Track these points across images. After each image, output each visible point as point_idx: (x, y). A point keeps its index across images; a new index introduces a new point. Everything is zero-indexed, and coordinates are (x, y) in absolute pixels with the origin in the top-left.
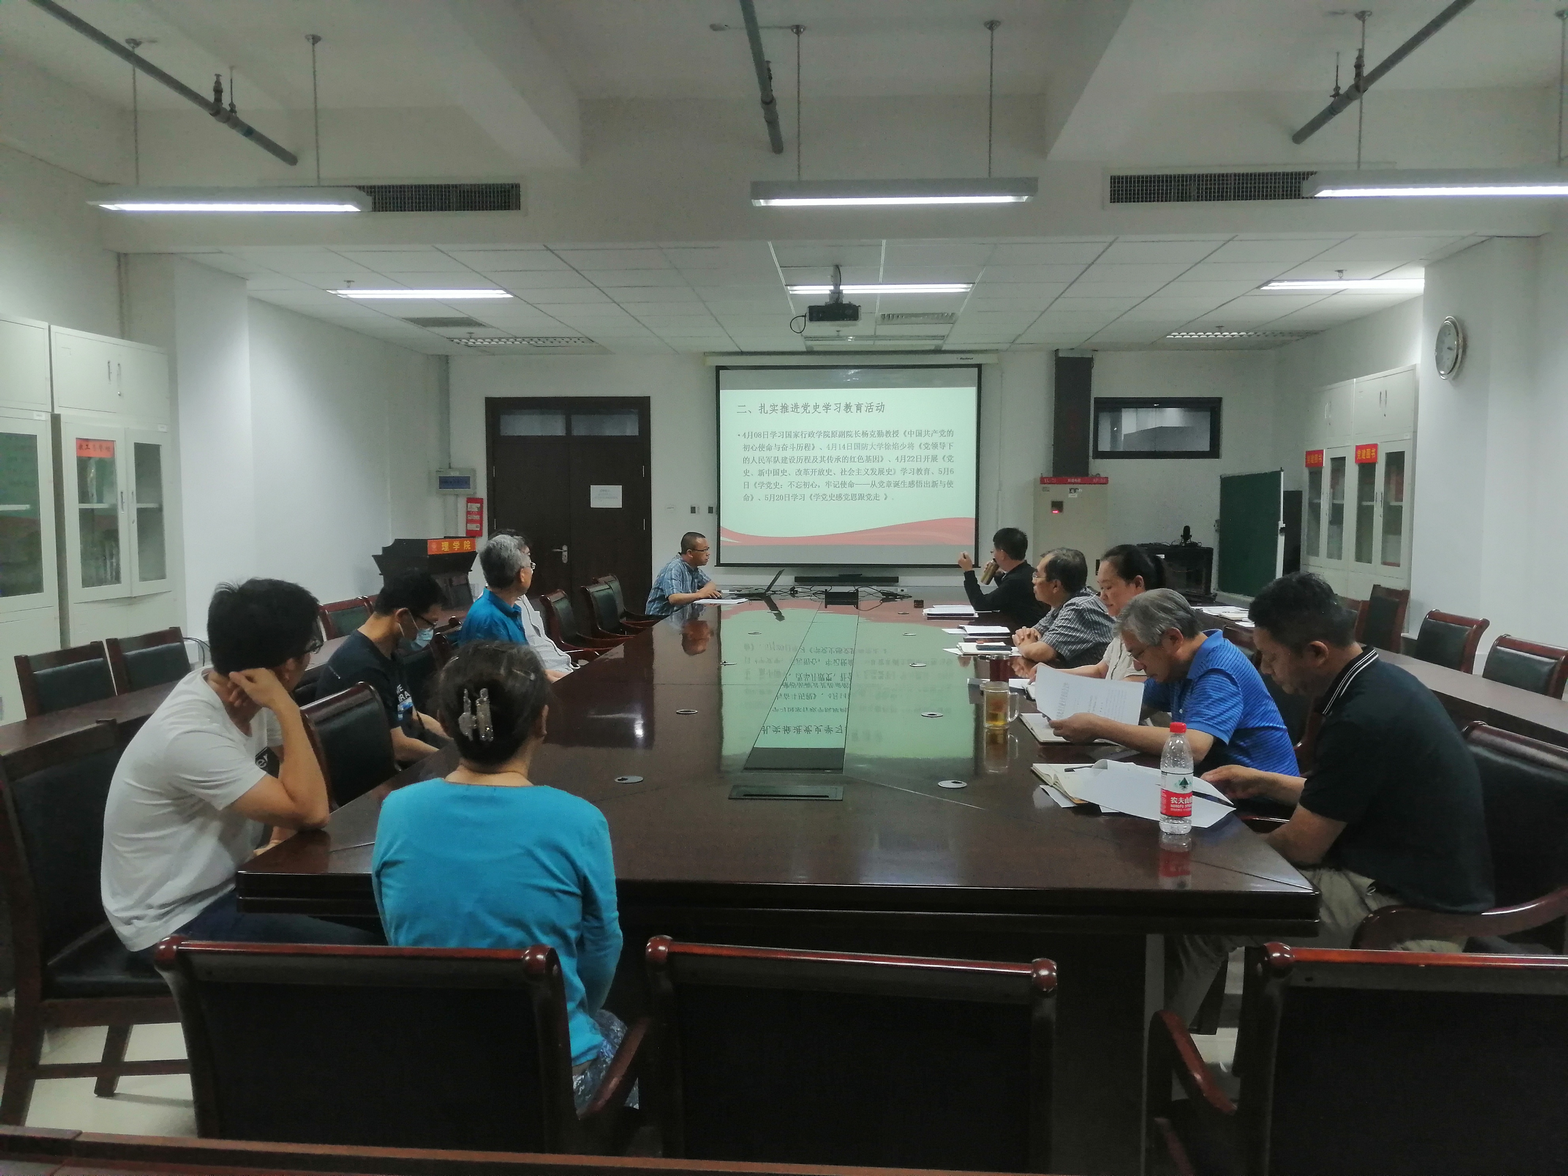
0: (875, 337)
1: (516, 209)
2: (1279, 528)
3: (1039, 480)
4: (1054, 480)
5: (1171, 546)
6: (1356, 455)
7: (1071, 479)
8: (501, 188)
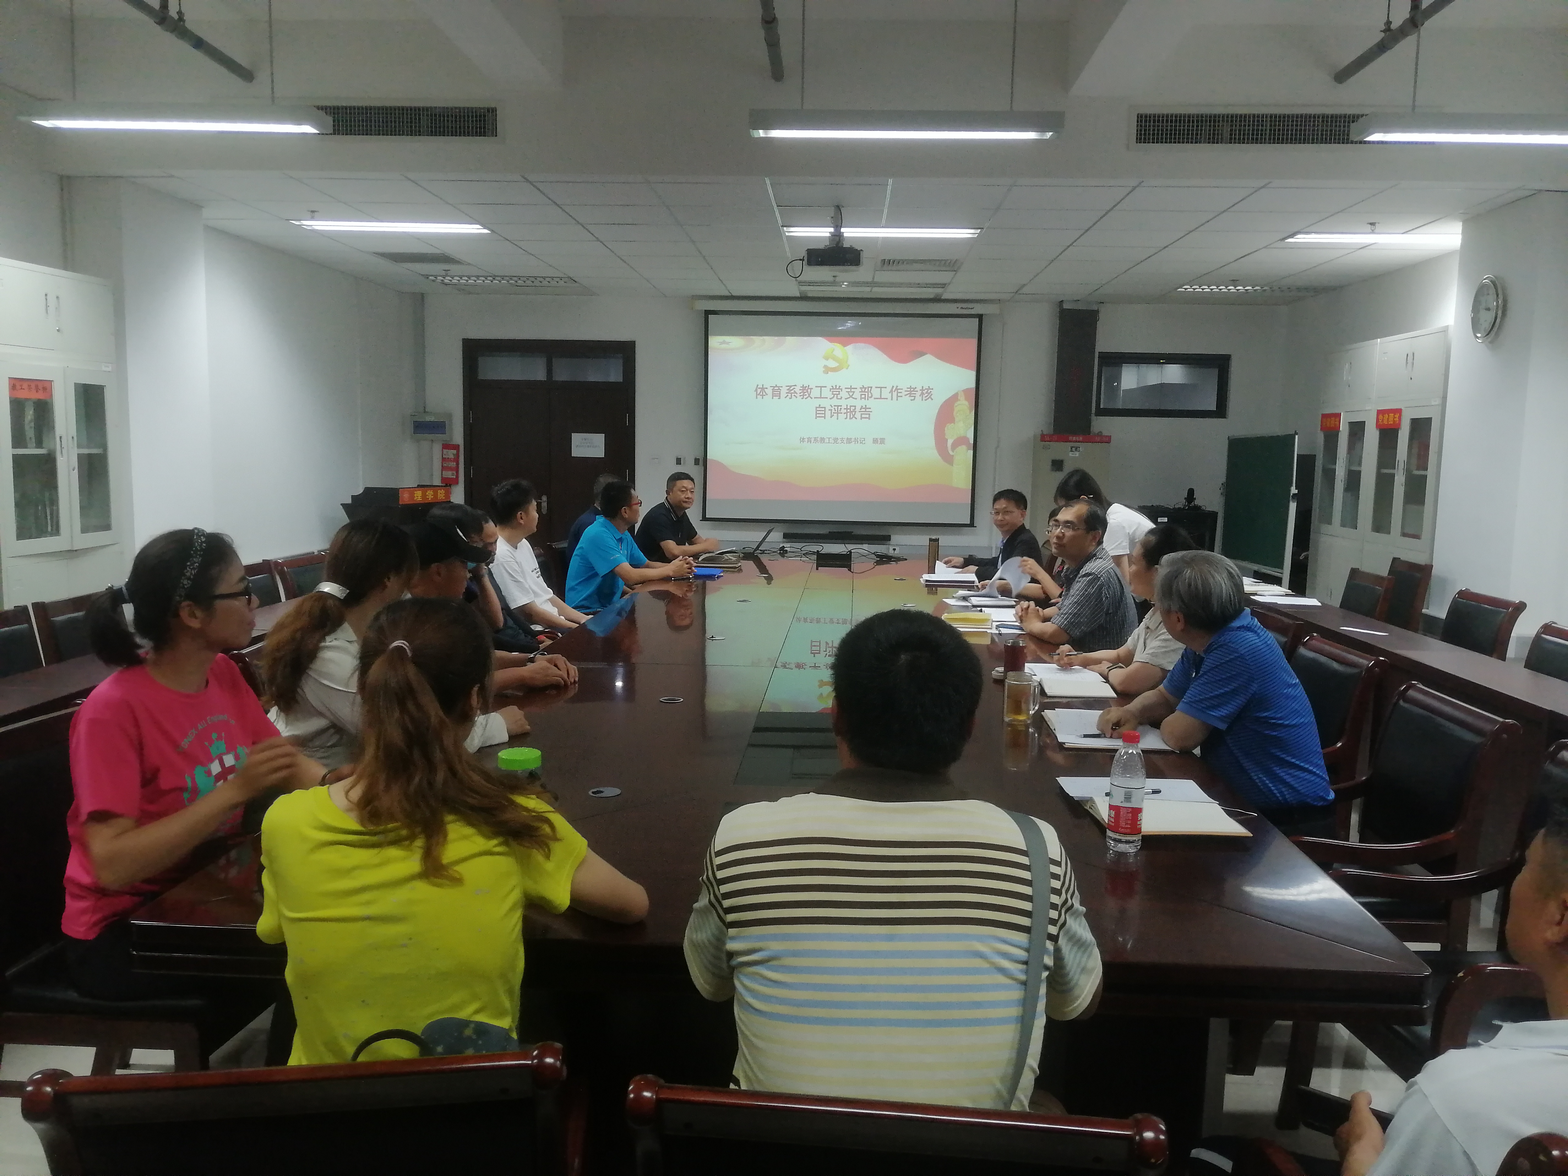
0: (873, 284)
1: (492, 135)
2: (1291, 494)
3: (1039, 437)
4: (1055, 437)
5: (1174, 509)
6: (1378, 420)
7: (1072, 436)
8: (476, 112)
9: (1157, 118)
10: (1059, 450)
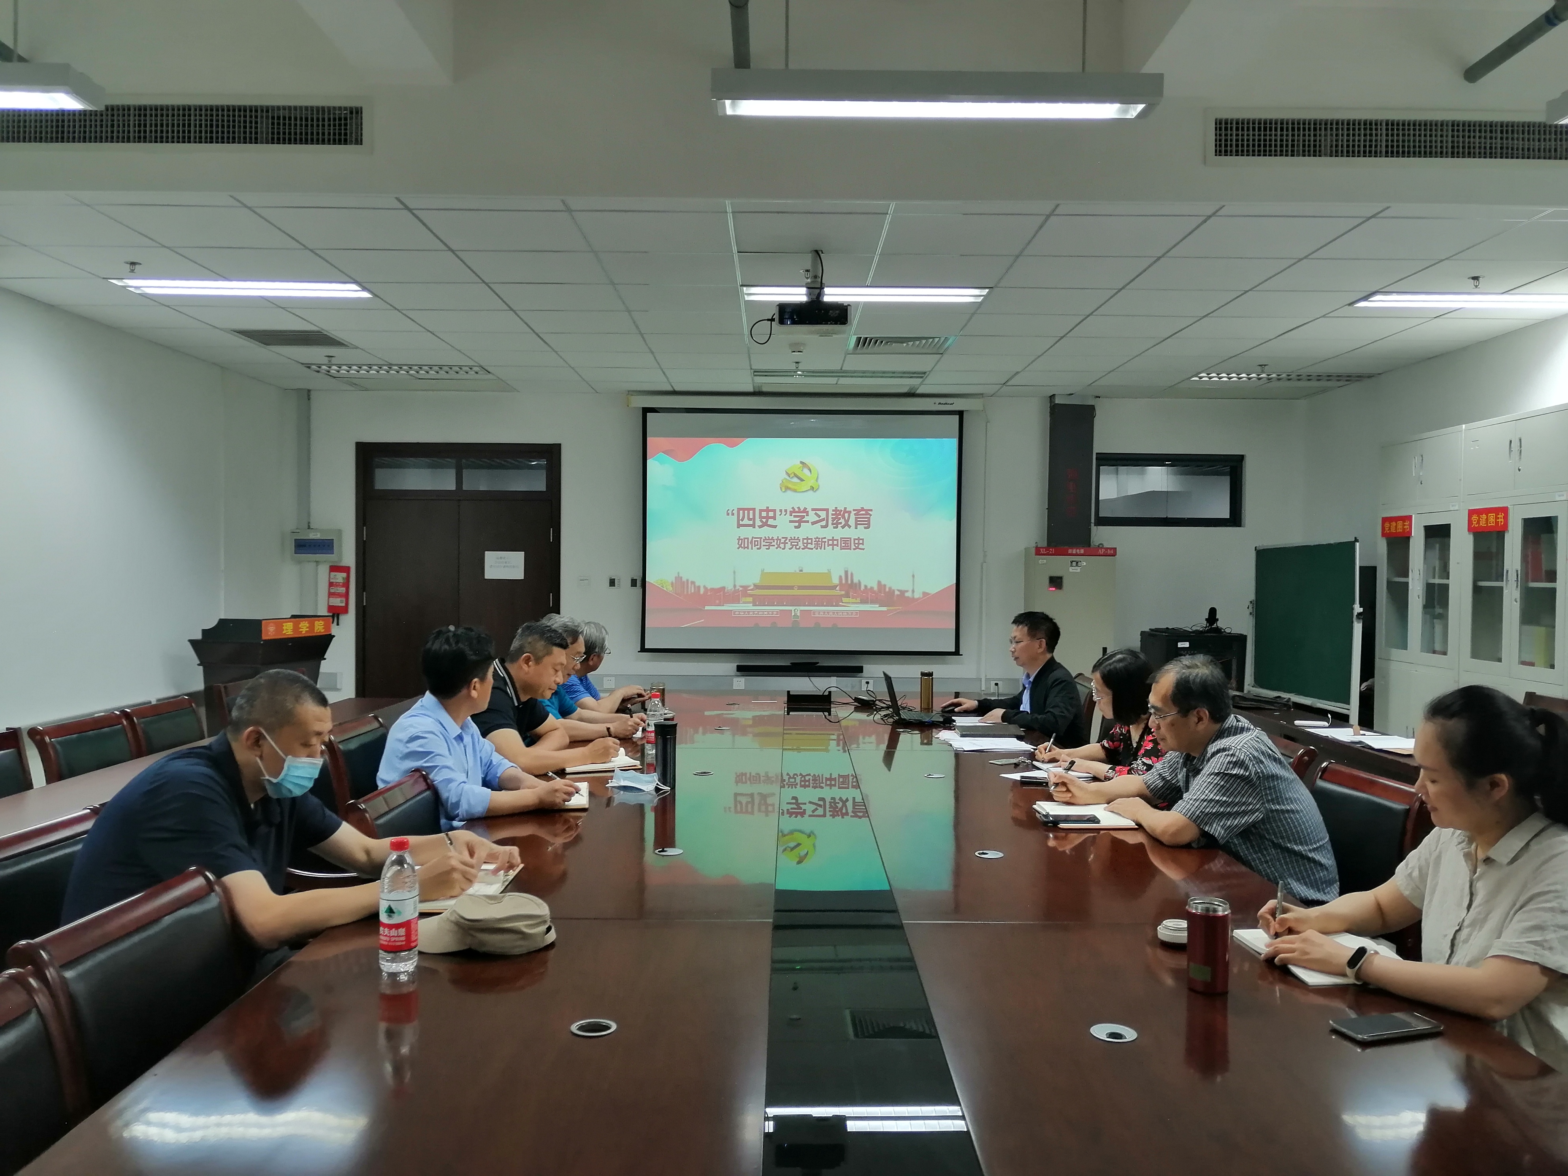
1: (357, 143)
2: (1355, 614)
3: (1034, 550)
4: (1052, 550)
5: (1194, 632)
6: (1470, 522)
7: (1072, 549)
8: (334, 114)
9: (1241, 125)
10: (1057, 564)
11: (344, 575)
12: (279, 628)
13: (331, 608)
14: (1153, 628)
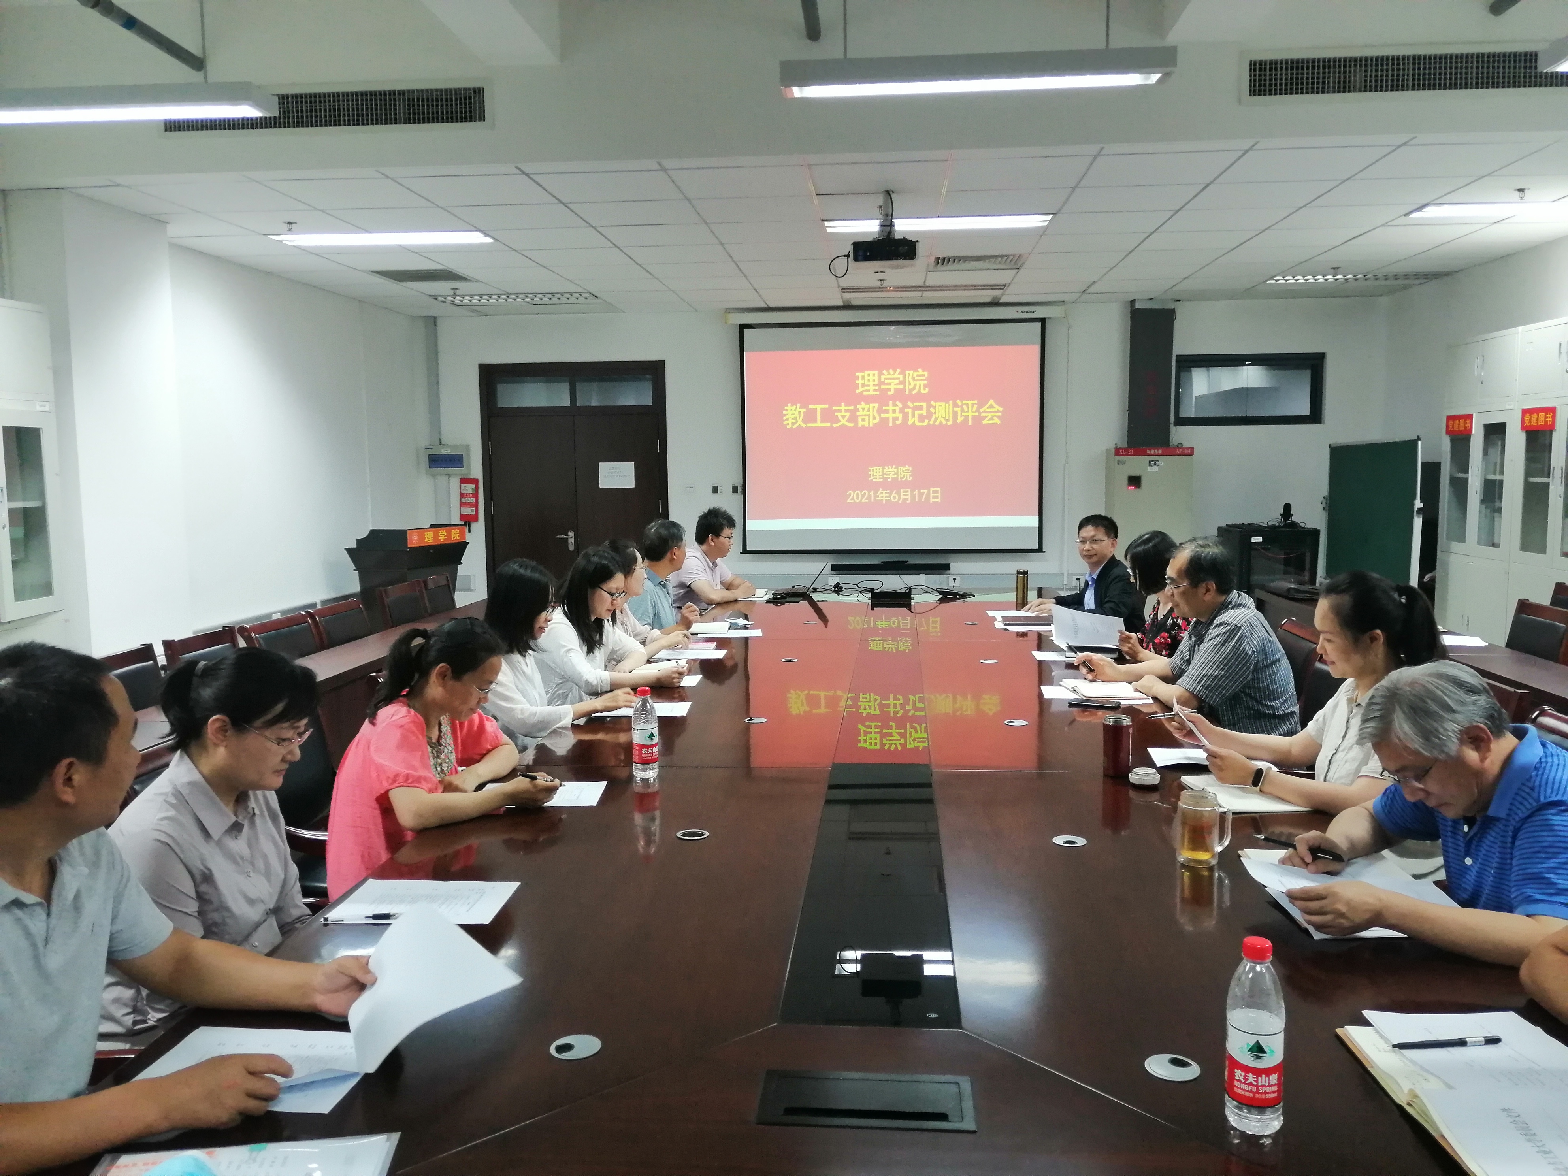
0: (922, 287)
1: (480, 120)
2: (1416, 509)
3: (1113, 451)
4: (1131, 451)
5: (1268, 527)
6: (1523, 421)
7: (1150, 449)
8: (460, 94)
9: (1274, 65)
10: (1136, 464)
11: (474, 486)
12: (422, 537)
13: (462, 517)
14: (1230, 523)
